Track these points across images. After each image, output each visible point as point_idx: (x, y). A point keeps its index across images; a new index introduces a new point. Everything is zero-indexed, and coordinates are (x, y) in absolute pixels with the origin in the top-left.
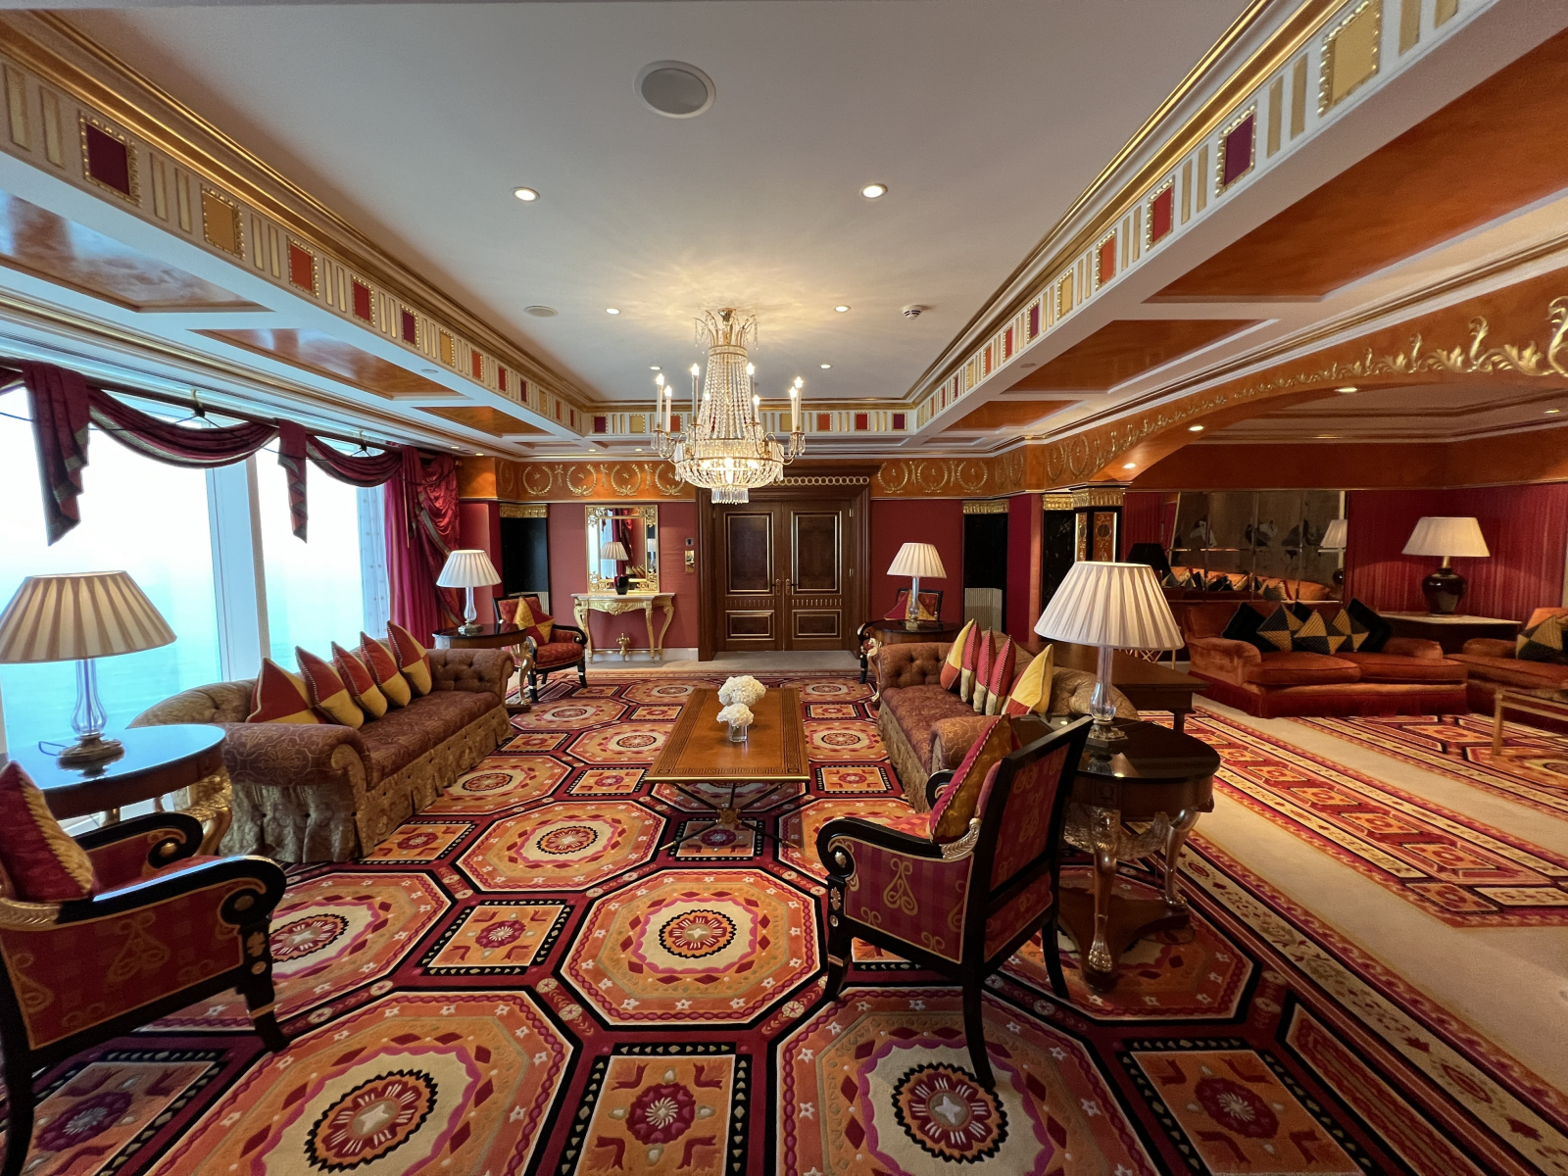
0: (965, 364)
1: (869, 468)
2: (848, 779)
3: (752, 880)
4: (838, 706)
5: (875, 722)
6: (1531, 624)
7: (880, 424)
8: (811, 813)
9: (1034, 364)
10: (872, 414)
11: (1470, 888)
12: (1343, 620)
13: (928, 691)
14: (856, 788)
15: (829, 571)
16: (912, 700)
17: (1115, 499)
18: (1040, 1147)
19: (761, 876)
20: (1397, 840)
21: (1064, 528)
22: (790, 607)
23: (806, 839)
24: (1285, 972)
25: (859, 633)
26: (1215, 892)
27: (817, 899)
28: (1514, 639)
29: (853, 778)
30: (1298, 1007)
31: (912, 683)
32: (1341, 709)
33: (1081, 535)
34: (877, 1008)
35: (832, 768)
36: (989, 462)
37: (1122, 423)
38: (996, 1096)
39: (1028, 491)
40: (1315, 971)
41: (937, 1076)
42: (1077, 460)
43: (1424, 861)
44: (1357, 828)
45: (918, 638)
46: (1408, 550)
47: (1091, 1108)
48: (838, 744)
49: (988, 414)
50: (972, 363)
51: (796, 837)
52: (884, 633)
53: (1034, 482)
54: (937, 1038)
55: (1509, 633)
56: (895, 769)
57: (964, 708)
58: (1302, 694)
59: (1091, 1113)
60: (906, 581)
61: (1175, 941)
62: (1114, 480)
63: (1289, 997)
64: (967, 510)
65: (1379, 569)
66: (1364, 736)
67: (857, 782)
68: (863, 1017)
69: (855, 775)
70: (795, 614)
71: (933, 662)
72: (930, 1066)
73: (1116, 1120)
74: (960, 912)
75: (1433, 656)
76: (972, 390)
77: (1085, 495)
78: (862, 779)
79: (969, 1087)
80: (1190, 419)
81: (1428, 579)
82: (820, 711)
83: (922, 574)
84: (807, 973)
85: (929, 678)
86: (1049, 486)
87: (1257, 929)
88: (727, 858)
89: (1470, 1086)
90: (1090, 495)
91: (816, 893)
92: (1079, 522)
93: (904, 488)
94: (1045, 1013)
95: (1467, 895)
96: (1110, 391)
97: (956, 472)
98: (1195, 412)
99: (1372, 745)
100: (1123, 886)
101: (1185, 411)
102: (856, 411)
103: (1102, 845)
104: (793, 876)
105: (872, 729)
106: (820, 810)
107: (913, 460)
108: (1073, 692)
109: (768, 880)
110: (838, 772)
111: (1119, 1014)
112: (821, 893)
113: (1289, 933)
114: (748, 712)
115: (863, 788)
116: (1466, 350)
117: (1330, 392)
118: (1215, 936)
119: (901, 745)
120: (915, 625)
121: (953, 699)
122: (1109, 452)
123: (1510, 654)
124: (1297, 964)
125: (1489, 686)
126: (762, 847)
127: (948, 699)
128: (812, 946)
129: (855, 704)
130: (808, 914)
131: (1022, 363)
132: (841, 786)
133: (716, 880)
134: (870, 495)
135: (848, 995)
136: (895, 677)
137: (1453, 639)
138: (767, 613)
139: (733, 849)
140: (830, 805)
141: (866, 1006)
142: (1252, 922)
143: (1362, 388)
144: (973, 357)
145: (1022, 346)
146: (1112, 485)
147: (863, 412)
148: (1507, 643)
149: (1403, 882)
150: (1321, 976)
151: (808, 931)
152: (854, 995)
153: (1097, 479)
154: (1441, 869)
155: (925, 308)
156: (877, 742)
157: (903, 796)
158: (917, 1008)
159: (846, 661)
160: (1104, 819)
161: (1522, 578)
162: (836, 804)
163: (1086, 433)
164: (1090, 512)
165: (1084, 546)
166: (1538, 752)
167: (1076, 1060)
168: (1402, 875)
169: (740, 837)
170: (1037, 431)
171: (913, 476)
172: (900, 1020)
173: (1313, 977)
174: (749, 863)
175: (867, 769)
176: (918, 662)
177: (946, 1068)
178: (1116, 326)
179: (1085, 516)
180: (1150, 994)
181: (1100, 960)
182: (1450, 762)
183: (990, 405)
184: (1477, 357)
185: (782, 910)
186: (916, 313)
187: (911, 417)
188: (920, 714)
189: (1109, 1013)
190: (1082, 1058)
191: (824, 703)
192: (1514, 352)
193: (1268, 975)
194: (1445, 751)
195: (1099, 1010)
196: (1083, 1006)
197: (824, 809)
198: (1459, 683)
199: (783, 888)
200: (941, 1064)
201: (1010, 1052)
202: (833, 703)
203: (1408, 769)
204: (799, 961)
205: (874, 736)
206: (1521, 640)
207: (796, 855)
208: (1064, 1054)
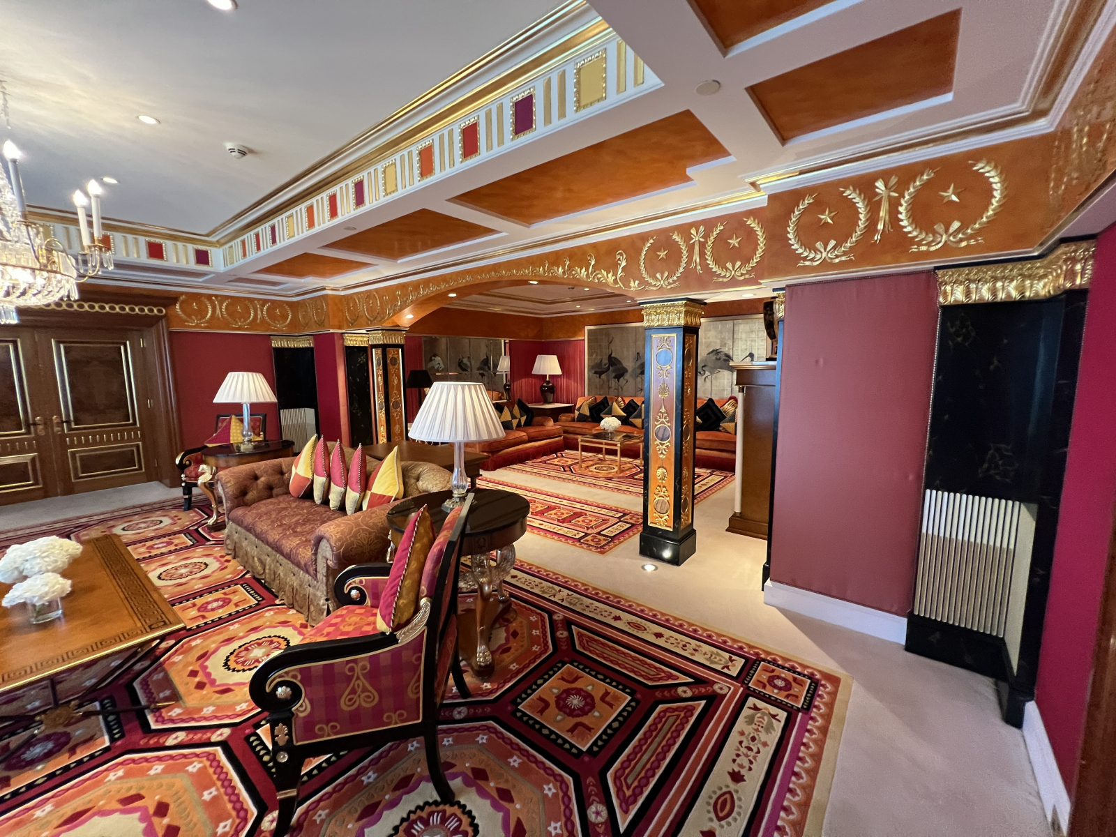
0: (284, 216)
1: (168, 300)
2: (210, 607)
3: (120, 773)
4: (166, 539)
5: (219, 542)
6: (578, 406)
7: (179, 256)
8: (177, 659)
9: (355, 229)
10: (168, 246)
11: (599, 533)
12: (516, 410)
13: (282, 502)
14: (223, 613)
15: (120, 404)
16: (268, 513)
17: (399, 339)
18: (501, 815)
19: (134, 761)
20: (567, 520)
21: (361, 359)
22: (65, 447)
23: (181, 689)
24: (561, 611)
25: (177, 461)
26: (513, 581)
27: (223, 744)
28: (574, 413)
29: (215, 605)
30: (573, 627)
31: (260, 499)
32: (521, 458)
33: (378, 364)
34: (335, 807)
35: (185, 604)
36: (291, 304)
37: (403, 286)
38: (458, 803)
39: (331, 331)
40: (571, 604)
41: (411, 827)
42: (370, 310)
43: (581, 526)
44: (552, 519)
45: (257, 457)
46: (534, 372)
47: (515, 761)
48: (181, 576)
49: (300, 264)
50: (292, 215)
51: (167, 693)
52: (217, 459)
53: (337, 324)
54: (398, 793)
55: (570, 410)
56: (258, 581)
57: (322, 509)
58: (507, 453)
59: (516, 765)
60: (236, 409)
61: (509, 621)
62: (398, 326)
63: (568, 623)
64: (276, 344)
65: (524, 380)
66: (535, 470)
67: (222, 606)
68: (325, 826)
69: (217, 600)
70: (73, 454)
71: (279, 476)
72: (403, 820)
73: (531, 758)
74: (418, 680)
75: (550, 425)
76: (293, 240)
77: (379, 335)
78: (226, 602)
79: (438, 812)
80: (450, 288)
81: (543, 386)
82: (142, 550)
83: (254, 400)
84: (243, 828)
85: (275, 491)
86: (349, 327)
87: (540, 593)
88: (67, 768)
89: (638, 627)
90: (383, 335)
91: (219, 739)
92: (376, 355)
93: (207, 322)
94: (462, 716)
95: (599, 537)
96: (399, 261)
97: (262, 311)
98: (453, 284)
99: (540, 474)
100: (468, 600)
101: (448, 283)
102: (147, 239)
103: (482, 580)
104: (181, 736)
105: (217, 550)
106: (186, 652)
107: (216, 296)
108: (418, 479)
109: (146, 760)
110: (194, 605)
111: (502, 687)
112: (225, 736)
113: (552, 588)
114: (61, 580)
115: (232, 609)
116: (587, 270)
117: (525, 282)
118: (525, 607)
119: (264, 557)
120: (250, 446)
121: (307, 504)
122: (396, 306)
123: (573, 420)
124: (563, 604)
125: (576, 436)
126: (120, 726)
127: (303, 505)
128: (238, 795)
129: (186, 532)
130: (219, 767)
131: (345, 225)
132: (204, 617)
133: (57, 805)
134: (168, 327)
135: (299, 818)
136: (241, 497)
137: (555, 414)
138: (25, 458)
139: (72, 751)
140: (198, 641)
141: (323, 813)
142: (536, 591)
143: (541, 282)
144: (293, 211)
145: (348, 211)
146: (396, 329)
147: (158, 241)
148: (572, 415)
149: (579, 540)
150: (575, 605)
151: (227, 783)
152: (306, 812)
153: (387, 324)
154: (588, 528)
155: (252, 151)
156: (228, 561)
157: (277, 602)
158: (371, 780)
159: (156, 492)
160: (483, 562)
161: (573, 384)
162: (205, 638)
163: (377, 290)
164: (384, 348)
165: (381, 372)
166: (591, 463)
167: (493, 735)
168: (577, 537)
169: (78, 732)
170: (338, 284)
171: (218, 311)
172: (360, 802)
173: (571, 607)
174: (108, 755)
175: (227, 590)
176: (263, 479)
177: (414, 812)
178: (424, 212)
179: (380, 351)
180: (512, 663)
181: (485, 658)
182: (567, 475)
183: (305, 256)
184: (592, 273)
185: (181, 782)
186: (243, 153)
187: (216, 255)
188: (282, 525)
189: (497, 689)
190: (496, 732)
191: (146, 540)
192: (605, 273)
193: (555, 617)
194: (565, 471)
195: (491, 692)
196: (481, 695)
197: (191, 648)
198: (560, 436)
199: (172, 757)
200: (410, 812)
201: (453, 762)
202: (159, 537)
203: (556, 482)
204: (229, 822)
205: (222, 557)
206: (577, 413)
207: (175, 712)
208: (485, 737)
